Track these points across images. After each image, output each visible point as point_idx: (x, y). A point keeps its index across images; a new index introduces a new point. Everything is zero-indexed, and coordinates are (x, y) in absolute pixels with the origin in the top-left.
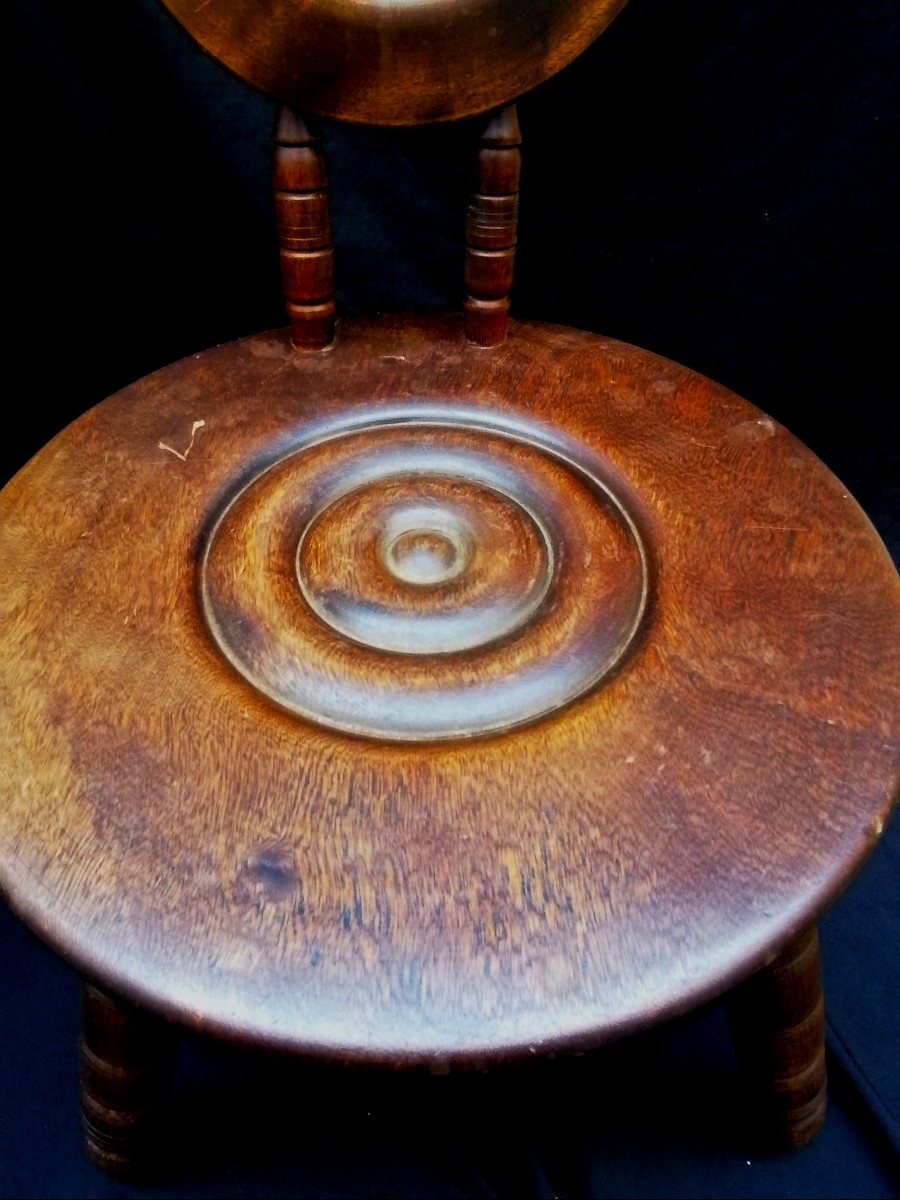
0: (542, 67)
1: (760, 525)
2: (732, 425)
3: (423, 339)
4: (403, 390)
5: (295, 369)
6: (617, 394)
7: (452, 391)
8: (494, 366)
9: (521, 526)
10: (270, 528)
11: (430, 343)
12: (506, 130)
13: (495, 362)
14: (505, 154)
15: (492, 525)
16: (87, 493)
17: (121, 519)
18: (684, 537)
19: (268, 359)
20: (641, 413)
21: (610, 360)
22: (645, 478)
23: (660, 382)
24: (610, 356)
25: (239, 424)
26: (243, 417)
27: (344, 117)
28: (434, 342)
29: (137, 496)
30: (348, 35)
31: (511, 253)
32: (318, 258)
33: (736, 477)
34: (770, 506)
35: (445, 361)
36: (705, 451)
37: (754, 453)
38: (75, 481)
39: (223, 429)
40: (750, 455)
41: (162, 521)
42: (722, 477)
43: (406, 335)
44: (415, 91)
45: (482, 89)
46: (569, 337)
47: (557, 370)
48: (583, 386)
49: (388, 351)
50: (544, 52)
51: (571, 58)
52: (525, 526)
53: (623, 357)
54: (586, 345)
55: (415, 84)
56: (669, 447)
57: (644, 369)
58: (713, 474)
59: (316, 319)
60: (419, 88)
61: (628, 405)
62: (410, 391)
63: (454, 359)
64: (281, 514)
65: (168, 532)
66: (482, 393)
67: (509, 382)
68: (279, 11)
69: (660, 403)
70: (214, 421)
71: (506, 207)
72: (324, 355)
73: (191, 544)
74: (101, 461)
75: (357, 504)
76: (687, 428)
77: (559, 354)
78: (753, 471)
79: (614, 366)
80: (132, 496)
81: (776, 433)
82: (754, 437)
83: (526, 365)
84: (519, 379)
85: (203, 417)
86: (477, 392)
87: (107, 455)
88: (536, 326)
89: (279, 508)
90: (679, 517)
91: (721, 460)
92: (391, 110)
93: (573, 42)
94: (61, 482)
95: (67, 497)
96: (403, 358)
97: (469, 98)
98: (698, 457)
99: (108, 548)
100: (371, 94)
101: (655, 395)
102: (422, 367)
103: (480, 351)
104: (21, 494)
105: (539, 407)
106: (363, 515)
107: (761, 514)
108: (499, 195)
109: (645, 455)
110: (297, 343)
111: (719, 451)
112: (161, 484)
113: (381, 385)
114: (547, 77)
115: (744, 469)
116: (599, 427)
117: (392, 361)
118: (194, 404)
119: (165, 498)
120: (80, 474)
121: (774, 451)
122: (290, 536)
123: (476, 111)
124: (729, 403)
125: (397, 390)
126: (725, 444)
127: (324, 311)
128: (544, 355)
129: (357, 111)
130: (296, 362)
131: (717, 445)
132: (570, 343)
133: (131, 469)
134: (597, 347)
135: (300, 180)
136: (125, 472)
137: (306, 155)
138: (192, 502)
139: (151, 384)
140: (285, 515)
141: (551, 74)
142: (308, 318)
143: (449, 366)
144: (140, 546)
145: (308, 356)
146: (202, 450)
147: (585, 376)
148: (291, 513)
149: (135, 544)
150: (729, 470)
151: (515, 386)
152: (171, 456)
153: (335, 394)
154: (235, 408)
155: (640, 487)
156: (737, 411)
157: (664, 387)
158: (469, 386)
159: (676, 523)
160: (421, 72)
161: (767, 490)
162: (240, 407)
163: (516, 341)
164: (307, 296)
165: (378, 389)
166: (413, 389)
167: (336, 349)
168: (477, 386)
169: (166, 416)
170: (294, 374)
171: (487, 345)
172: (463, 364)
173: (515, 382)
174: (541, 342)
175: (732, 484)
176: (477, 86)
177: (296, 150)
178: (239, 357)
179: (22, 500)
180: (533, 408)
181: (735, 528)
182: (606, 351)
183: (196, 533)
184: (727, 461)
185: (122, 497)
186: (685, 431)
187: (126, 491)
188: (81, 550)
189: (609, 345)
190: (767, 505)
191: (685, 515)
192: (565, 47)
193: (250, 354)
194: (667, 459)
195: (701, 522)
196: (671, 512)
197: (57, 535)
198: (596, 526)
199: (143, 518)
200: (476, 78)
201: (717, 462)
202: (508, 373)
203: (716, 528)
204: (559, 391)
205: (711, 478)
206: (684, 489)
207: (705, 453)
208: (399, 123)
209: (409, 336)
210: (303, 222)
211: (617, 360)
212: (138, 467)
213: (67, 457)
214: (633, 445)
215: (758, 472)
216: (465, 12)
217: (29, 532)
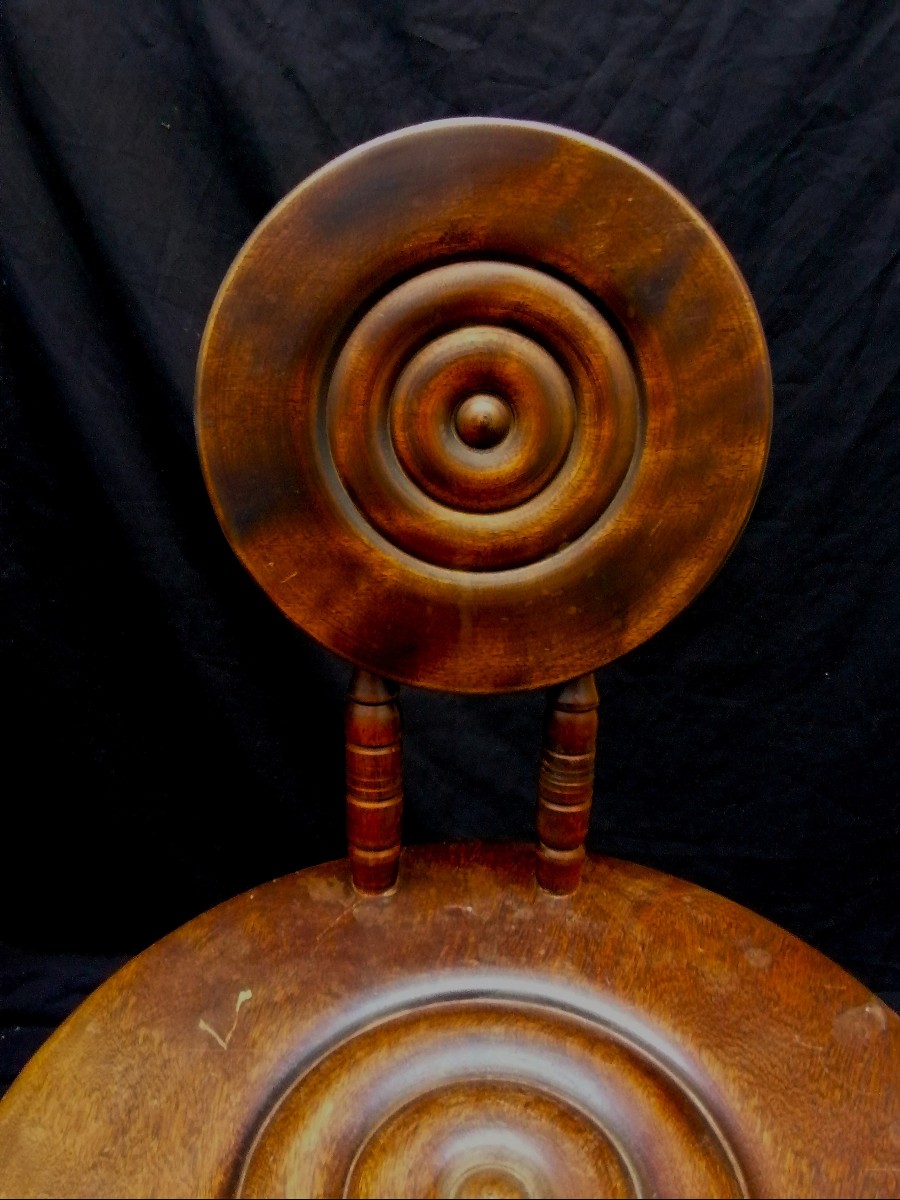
0: (621, 641)
1: (882, 1166)
2: (838, 1014)
3: (491, 882)
4: (470, 957)
5: (353, 920)
6: (706, 969)
7: (524, 959)
8: (569, 923)
9: (607, 1170)
10: (315, 1160)
11: (499, 889)
13: (570, 918)
15: (573, 1169)
16: (116, 1088)
17: (150, 1132)
18: (797, 1189)
19: (327, 905)
20: (735, 997)
21: (696, 918)
22: (747, 1097)
23: (752, 951)
24: (694, 912)
26: (294, 989)
27: (421, 683)
28: (503, 887)
29: (169, 1099)
30: (429, 610)
31: (586, 807)
32: (386, 809)
33: (849, 1095)
34: (892, 1135)
35: (516, 915)
36: (812, 1054)
37: (866, 1056)
38: (103, 1067)
39: (271, 1005)
40: (861, 1059)
41: (193, 1139)
42: (833, 1094)
43: (473, 876)
44: (495, 662)
45: (561, 662)
46: (648, 884)
47: (638, 931)
48: (668, 956)
49: (453, 900)
50: (624, 628)
51: (650, 633)
52: (611, 1169)
53: (709, 913)
54: (667, 896)
55: (494, 656)
56: (771, 1049)
57: (733, 930)
58: (823, 1088)
59: (380, 865)
60: (497, 659)
61: (720, 986)
62: (478, 959)
63: (524, 913)
64: (328, 1139)
65: (200, 1156)
66: (557, 964)
67: (586, 948)
68: (363, 587)
69: (756, 983)
70: (261, 992)
71: (582, 765)
72: (386, 901)
73: (225, 1175)
74: (134, 1042)
75: (416, 1128)
76: (788, 1019)
77: (639, 907)
78: (868, 1083)
79: (700, 926)
80: (164, 1098)
81: (887, 1023)
82: (864, 1032)
83: (604, 923)
84: (597, 944)
85: (250, 985)
86: (551, 963)
87: (142, 1032)
88: (612, 867)
89: (326, 1131)
90: (790, 1157)
91: (831, 1068)
92: (469, 679)
93: (652, 619)
94: (89, 1069)
95: (93, 1090)
96: (470, 909)
97: (547, 669)
98: (804, 1064)
99: (131, 1173)
100: (449, 664)
101: (749, 970)
102: (490, 923)
103: (553, 901)
104: (45, 1078)
105: (621, 987)
106: (423, 1147)
107: (882, 1150)
108: (576, 755)
109: (744, 1062)
110: (358, 886)
111: (827, 1054)
112: (197, 1083)
113: (446, 948)
114: (626, 651)
115: (857, 1080)
116: (690, 1017)
117: (457, 913)
118: (242, 965)
119: (199, 1106)
120: (110, 1059)
121: (888, 1051)
122: (337, 1171)
123: (554, 681)
124: (831, 981)
125: (463, 956)
126: (832, 1044)
127: (389, 857)
128: (621, 909)
129: (435, 679)
130: (356, 911)
131: (823, 1045)
132: (651, 893)
133: (166, 1057)
134: (679, 899)
135: (373, 737)
136: (159, 1062)
137: (383, 713)
138: (230, 1114)
139: (199, 932)
140: (333, 1140)
141: (630, 648)
142: (371, 864)
143: (521, 922)
144: (167, 1175)
145: (368, 902)
146: (246, 1036)
147: (670, 941)
148: (339, 1137)
149: (161, 1171)
150: (840, 1082)
151: (593, 954)
152: (211, 1041)
153: (395, 960)
154: (286, 974)
155: (742, 1109)
156: (841, 992)
157: (757, 958)
158: (542, 952)
159: (787, 1167)
160: (501, 646)
161: (885, 1111)
162: (291, 974)
163: (591, 888)
164: (371, 845)
165: (442, 954)
166: (480, 955)
167: (399, 891)
168: (551, 951)
169: (210, 981)
170: (352, 929)
171: (561, 895)
172: (534, 921)
173: (593, 948)
174: (616, 890)
175: (845, 1105)
176: (555, 659)
177: (370, 708)
178: (295, 901)
179: (45, 1090)
180: (614, 989)
181: (854, 1172)
182: (690, 904)
183: (230, 1159)
184: (836, 1069)
185: (154, 1097)
186: (786, 1024)
187: (158, 1090)
188: (102, 1172)
189: (692, 896)
190: (887, 1136)
191: (797, 1154)
192: (644, 624)
193: (307, 895)
194: (770, 1068)
195: (814, 1164)
196: (779, 1149)
197: (78, 1148)
198: (694, 1172)
199: (174, 1132)
200: (554, 651)
201: (826, 1070)
202: (585, 936)
203: (833, 1175)
204: (642, 963)
205: (822, 1095)
206: (792, 1113)
207: (812, 1056)
208: (474, 691)
209: (478, 876)
211: (703, 918)
212: (174, 1055)
213: (99, 1031)
214: (730, 1045)
215: (872, 1085)
216: (545, 592)
217: (48, 1138)
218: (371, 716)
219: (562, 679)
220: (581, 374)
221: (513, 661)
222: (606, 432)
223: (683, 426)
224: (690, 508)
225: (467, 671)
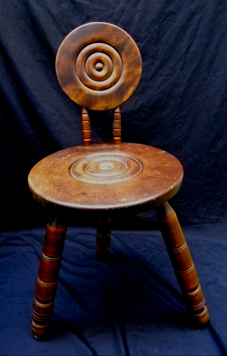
0: (123, 100)
2: (158, 152)
3: (106, 145)
5: (85, 149)
6: (139, 150)
10: (81, 165)
12: (117, 110)
13: (119, 147)
14: (118, 114)
16: (52, 163)
17: (57, 165)
18: (148, 163)
19: (80, 148)
20: (143, 151)
22: (142, 158)
25: (76, 155)
28: (108, 145)
30: (93, 97)
31: (120, 130)
32: (89, 131)
35: (110, 147)
39: (73, 156)
41: (64, 165)
47: (129, 147)
48: (134, 149)
50: (123, 98)
55: (103, 104)
57: (144, 147)
59: (88, 142)
61: (141, 151)
63: (112, 147)
64: (83, 164)
66: (116, 151)
68: (83, 94)
70: (71, 155)
71: (119, 122)
72: (90, 147)
76: (150, 152)
78: (160, 156)
80: (59, 163)
82: (162, 153)
83: (124, 147)
84: (123, 149)
87: (54, 159)
88: (126, 143)
94: (47, 162)
96: (103, 147)
97: (112, 105)
99: (56, 168)
100: (97, 105)
101: (146, 149)
102: (106, 148)
103: (116, 146)
105: (126, 151)
106: (96, 164)
108: (117, 120)
110: (85, 146)
112: (63, 161)
113: (99, 150)
117: (101, 147)
118: (68, 153)
120: (50, 161)
121: (165, 154)
122: (85, 167)
123: (113, 107)
126: (156, 154)
127: (89, 140)
128: (127, 146)
129: (95, 108)
132: (132, 145)
134: (136, 145)
135: (86, 119)
136: (57, 160)
137: (87, 115)
138: (69, 163)
139: (60, 152)
145: (87, 147)
146: (70, 158)
148: (85, 164)
149: (60, 167)
152: (65, 159)
153: (91, 151)
158: (114, 150)
160: (104, 102)
161: (162, 158)
162: (76, 153)
164: (87, 138)
167: (92, 146)
169: (64, 155)
171: (118, 145)
177: (85, 114)
178: (75, 148)
181: (156, 162)
183: (69, 167)
184: (156, 156)
185: (57, 163)
188: (51, 168)
190: (162, 160)
192: (126, 97)
194: (146, 156)
195: (151, 162)
197: (47, 167)
198: (134, 164)
200: (113, 103)
202: (121, 148)
203: (153, 162)
204: (129, 150)
205: (153, 157)
206: (149, 159)
208: (101, 110)
209: (104, 145)
210: (86, 125)
212: (59, 160)
218: (85, 116)
219: (114, 107)
220: (113, 59)
221: (107, 105)
222: (118, 68)
223: (129, 66)
224: (131, 79)
225: (100, 106)
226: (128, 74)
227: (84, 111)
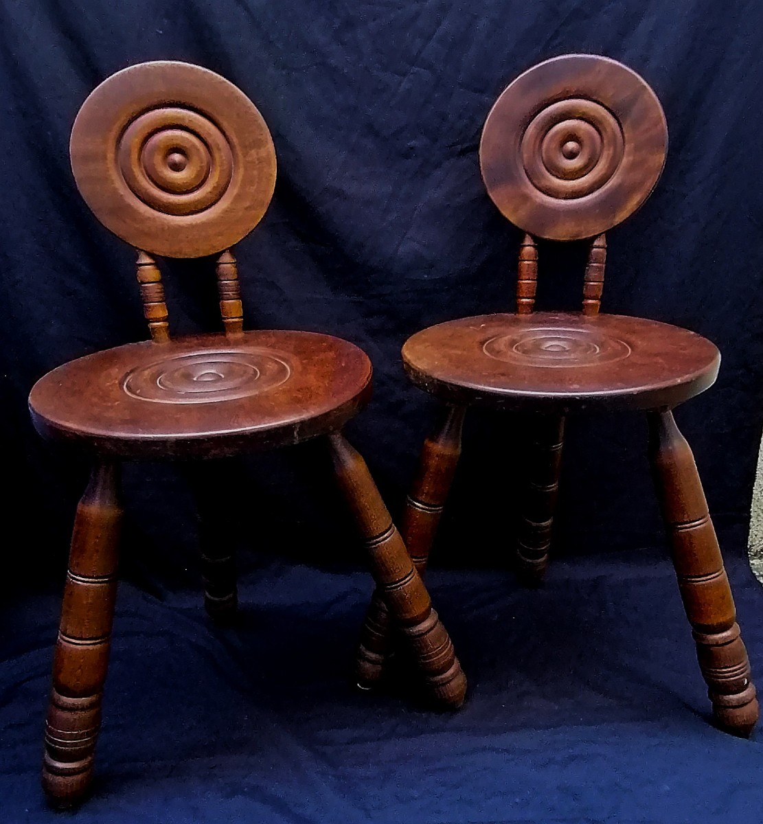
12: (600, 242)
14: (600, 250)
25: (497, 326)
31: (601, 284)
39: (491, 327)
55: (571, 227)
59: (528, 305)
68: (529, 204)
71: (600, 267)
96: (557, 318)
100: (555, 230)
108: (598, 264)
123: (590, 236)
127: (532, 301)
135: (529, 257)
137: (532, 249)
142: (525, 304)
160: (573, 223)
164: (525, 296)
176: (591, 228)
200: (590, 225)
210: (528, 270)
218: (528, 249)
219: (592, 235)
220: (604, 134)
221: (577, 229)
222: (611, 152)
223: (637, 149)
224: (637, 176)
225: (561, 232)
226: (633, 167)
227: (528, 241)
